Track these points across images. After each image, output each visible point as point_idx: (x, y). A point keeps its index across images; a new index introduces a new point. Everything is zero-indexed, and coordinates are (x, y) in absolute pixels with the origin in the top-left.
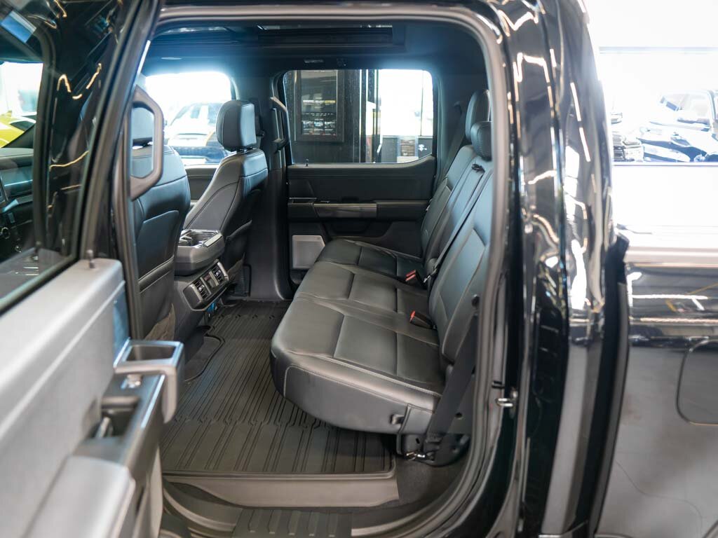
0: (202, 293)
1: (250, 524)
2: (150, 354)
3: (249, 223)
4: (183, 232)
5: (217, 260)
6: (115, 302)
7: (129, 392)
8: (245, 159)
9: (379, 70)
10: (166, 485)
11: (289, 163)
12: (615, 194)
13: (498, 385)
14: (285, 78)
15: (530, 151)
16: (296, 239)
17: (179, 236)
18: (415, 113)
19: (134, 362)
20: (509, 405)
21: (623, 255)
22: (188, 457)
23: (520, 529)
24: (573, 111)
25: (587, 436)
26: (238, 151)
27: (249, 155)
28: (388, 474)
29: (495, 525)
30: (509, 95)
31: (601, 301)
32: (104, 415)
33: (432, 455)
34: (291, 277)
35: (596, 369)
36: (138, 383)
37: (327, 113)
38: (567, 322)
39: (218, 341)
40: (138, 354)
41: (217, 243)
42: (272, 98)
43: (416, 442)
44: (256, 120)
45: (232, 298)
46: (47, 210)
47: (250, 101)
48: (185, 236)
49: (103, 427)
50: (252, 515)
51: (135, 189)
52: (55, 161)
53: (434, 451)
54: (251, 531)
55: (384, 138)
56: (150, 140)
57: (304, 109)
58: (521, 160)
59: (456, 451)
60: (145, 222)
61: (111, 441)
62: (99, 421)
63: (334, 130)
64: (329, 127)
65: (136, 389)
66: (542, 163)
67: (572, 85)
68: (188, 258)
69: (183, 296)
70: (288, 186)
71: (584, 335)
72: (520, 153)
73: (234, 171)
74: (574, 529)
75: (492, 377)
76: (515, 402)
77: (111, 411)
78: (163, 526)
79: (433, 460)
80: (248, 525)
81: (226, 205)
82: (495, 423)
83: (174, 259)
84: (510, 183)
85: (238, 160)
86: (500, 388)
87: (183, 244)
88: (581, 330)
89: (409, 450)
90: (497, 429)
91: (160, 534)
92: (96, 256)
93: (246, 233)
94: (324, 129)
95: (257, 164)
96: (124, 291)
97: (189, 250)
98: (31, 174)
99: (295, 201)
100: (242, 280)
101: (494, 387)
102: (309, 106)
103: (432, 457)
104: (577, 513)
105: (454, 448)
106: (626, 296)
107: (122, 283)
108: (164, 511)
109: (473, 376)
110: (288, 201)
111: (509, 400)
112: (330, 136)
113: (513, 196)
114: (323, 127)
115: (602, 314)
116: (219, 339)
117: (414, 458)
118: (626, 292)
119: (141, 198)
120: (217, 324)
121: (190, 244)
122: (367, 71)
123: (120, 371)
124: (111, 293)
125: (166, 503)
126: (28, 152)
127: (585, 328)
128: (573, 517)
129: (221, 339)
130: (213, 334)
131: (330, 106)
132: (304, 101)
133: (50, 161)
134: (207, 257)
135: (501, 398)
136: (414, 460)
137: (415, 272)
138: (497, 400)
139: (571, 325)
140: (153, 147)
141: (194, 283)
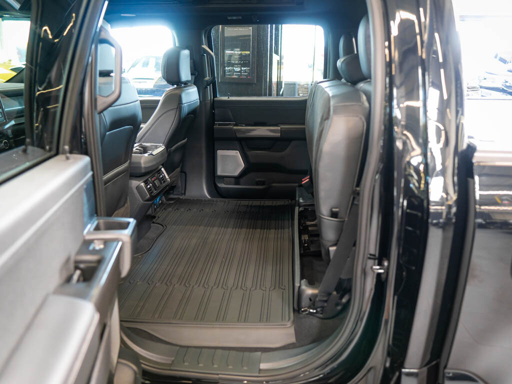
0: (149, 190)
1: (185, 359)
2: (110, 227)
3: (186, 140)
4: (135, 145)
5: (161, 166)
6: (85, 187)
7: (95, 252)
8: (182, 91)
9: (283, 25)
10: (122, 328)
11: (215, 96)
12: (466, 121)
13: (372, 257)
14: (213, 31)
15: (401, 85)
16: (220, 153)
17: (133, 147)
18: (309, 65)
19: (99, 232)
20: (381, 271)
21: (472, 156)
22: (139, 309)
23: (388, 365)
24: (436, 53)
25: (439, 301)
26: (177, 85)
27: (186, 88)
28: (287, 323)
29: (368, 362)
30: (387, 44)
31: (454, 197)
32: (76, 268)
33: (321, 310)
34: (216, 182)
35: (448, 252)
36: (102, 246)
37: (244, 61)
38: (428, 209)
39: (162, 227)
40: (102, 226)
41: (161, 153)
42: (203, 46)
43: (308, 300)
44: (190, 62)
45: (172, 196)
46: (35, 128)
47: (187, 48)
48: (137, 148)
49: (75, 277)
50: (187, 351)
51: (100, 105)
52: (40, 89)
53: (323, 307)
54: (186, 364)
55: (285, 84)
56: (112, 72)
57: (226, 59)
58: (395, 91)
59: (339, 308)
60: (108, 133)
61: (82, 285)
62: (72, 272)
63: (249, 73)
64: (245, 71)
65: (100, 251)
66: (411, 94)
67: (436, 35)
68: (140, 163)
69: (135, 191)
70: (214, 113)
71: (441, 218)
72: (394, 86)
73: (174, 100)
74: (429, 366)
75: (368, 251)
76: (386, 270)
77: (82, 266)
78: (120, 356)
79: (321, 314)
80: (184, 359)
81: (168, 126)
82: (370, 284)
83: (130, 163)
84: (386, 107)
85: (177, 91)
86: (375, 259)
87: (136, 153)
88: (438, 215)
89: (304, 307)
90: (372, 290)
91: (118, 362)
92: (71, 152)
93: (183, 147)
94: (241, 73)
95: (191, 96)
96: (91, 179)
97: (141, 157)
98: (23, 102)
99: (219, 125)
100: (180, 182)
101: (370, 258)
102: (230, 56)
103: (321, 312)
104: (432, 354)
105: (337, 305)
106: (474, 192)
107: (91, 173)
108: (121, 346)
109: (354, 248)
110: (214, 124)
111: (381, 267)
112: (245, 78)
113: (387, 117)
114: (240, 72)
115: (454, 205)
116: (162, 225)
117: (307, 312)
118: (474, 188)
119: (105, 112)
120: (161, 215)
121: (141, 153)
122: (274, 25)
123: (88, 237)
124: (82, 179)
125: (122, 341)
126: (21, 86)
127: (441, 214)
128: (428, 357)
129: (164, 225)
130: (157, 222)
131: (246, 55)
132: (227, 52)
133: (36, 90)
134: (154, 163)
135: (375, 265)
136: (307, 314)
137: (309, 177)
138: (372, 268)
139: (431, 211)
140: (114, 78)
141: (144, 182)
